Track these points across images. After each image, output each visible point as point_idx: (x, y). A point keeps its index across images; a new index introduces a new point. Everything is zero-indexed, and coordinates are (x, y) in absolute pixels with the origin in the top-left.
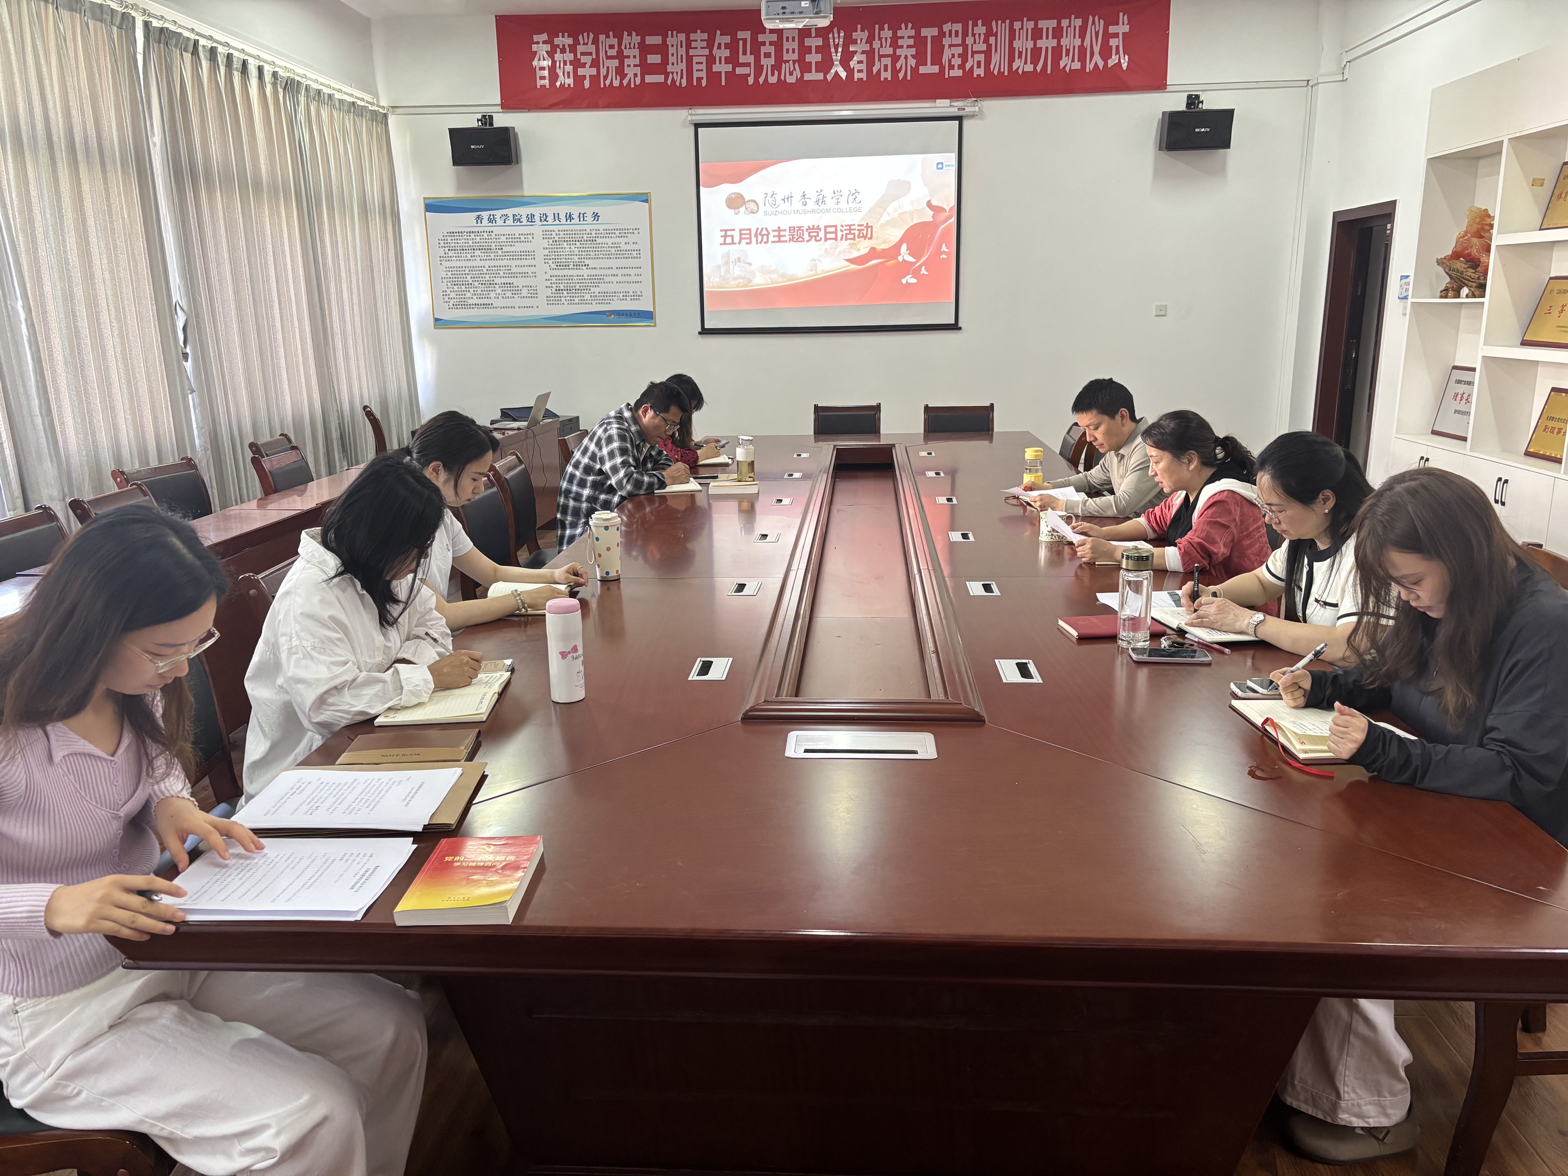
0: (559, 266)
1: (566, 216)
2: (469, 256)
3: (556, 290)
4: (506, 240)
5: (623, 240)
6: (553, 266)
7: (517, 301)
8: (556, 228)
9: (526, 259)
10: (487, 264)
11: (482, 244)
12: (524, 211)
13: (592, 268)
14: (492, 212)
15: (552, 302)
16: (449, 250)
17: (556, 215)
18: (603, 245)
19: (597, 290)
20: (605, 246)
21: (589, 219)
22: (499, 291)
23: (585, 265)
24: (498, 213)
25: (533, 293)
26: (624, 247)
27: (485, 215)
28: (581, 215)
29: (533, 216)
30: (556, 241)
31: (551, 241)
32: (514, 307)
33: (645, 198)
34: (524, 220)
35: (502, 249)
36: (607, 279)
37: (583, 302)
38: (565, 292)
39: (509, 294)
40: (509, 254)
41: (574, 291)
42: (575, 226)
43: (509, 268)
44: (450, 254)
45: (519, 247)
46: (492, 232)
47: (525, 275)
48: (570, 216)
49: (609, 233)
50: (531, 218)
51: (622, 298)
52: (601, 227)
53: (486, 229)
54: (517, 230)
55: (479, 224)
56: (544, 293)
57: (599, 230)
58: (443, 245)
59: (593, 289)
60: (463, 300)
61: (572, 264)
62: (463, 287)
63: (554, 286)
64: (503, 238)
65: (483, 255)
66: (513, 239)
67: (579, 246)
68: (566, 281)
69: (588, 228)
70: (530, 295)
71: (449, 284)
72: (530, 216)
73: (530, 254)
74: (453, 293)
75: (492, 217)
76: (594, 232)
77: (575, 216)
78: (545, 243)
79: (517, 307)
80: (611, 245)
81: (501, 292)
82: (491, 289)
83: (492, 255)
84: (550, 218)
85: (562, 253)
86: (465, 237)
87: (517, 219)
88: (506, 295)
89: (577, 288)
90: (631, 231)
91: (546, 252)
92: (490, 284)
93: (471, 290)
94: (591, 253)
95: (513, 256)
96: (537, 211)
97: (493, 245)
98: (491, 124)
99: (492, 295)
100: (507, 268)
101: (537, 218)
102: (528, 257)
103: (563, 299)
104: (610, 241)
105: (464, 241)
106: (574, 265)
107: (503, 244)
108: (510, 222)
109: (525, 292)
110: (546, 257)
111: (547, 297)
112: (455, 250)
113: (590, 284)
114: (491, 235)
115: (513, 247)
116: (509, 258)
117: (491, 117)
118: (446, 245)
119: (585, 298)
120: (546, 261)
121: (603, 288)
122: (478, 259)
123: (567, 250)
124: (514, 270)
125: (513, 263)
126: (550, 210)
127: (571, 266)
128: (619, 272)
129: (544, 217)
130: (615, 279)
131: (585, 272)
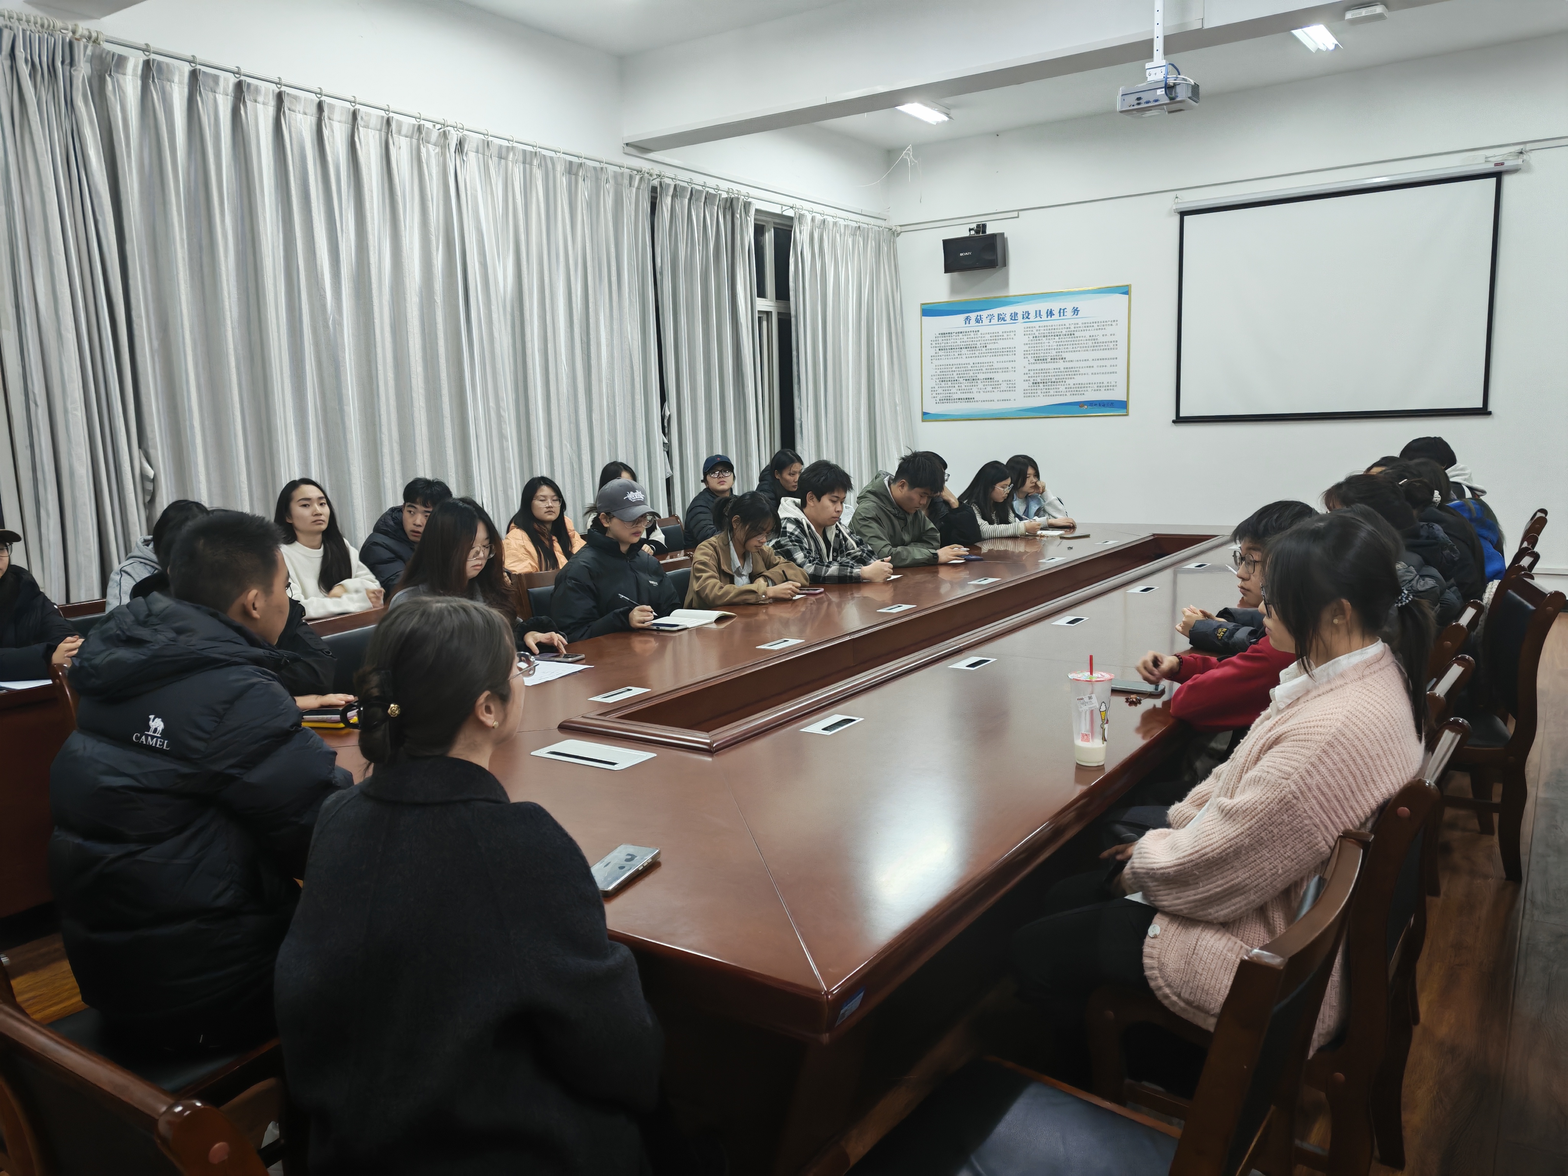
0: (1037, 360)
1: (1047, 313)
2: (956, 354)
3: (1033, 383)
4: (990, 338)
5: (1100, 333)
6: (1032, 361)
7: (997, 395)
8: (1036, 324)
9: (1007, 355)
10: (971, 361)
11: (968, 343)
12: (1007, 310)
13: (1069, 361)
14: (979, 313)
15: (1028, 395)
16: (940, 350)
17: (1038, 313)
18: (1081, 338)
19: (1071, 382)
20: (1083, 339)
21: (1069, 313)
22: (980, 385)
23: (1062, 359)
24: (984, 314)
25: (1012, 387)
26: (1101, 339)
27: (973, 316)
28: (1062, 311)
29: (1016, 314)
30: (1036, 337)
31: (1031, 337)
32: (993, 401)
33: (1125, 290)
34: (1008, 318)
35: (986, 347)
36: (1082, 371)
37: (1058, 393)
38: (1041, 385)
39: (989, 388)
40: (992, 351)
41: (1050, 383)
42: (1055, 322)
43: (991, 364)
44: (941, 353)
45: (1002, 344)
46: (978, 331)
47: (1006, 370)
48: (1051, 312)
49: (1087, 326)
50: (1014, 316)
51: (1096, 388)
52: (1080, 321)
53: (972, 329)
54: (1001, 328)
55: (968, 325)
56: (1022, 386)
57: (1077, 324)
58: (935, 345)
59: (1068, 381)
60: (949, 395)
61: (1050, 358)
62: (950, 383)
63: (1032, 379)
64: (988, 337)
65: (969, 352)
66: (996, 337)
67: (1058, 340)
68: (1043, 375)
69: (1067, 322)
70: (1008, 389)
71: (938, 381)
72: (1013, 315)
73: (1011, 351)
74: (940, 389)
75: (979, 317)
76: (1072, 327)
77: (1056, 312)
78: (1026, 339)
79: (996, 400)
80: (1088, 338)
81: (982, 387)
82: (973, 384)
83: (977, 353)
84: (1032, 316)
85: (1041, 348)
86: (954, 337)
87: (1001, 318)
88: (987, 390)
89: (1053, 380)
90: (1110, 323)
91: (1026, 348)
92: (974, 380)
93: (956, 386)
94: (1069, 346)
95: (995, 353)
96: (1019, 309)
97: (978, 343)
98: (984, 232)
99: (975, 389)
100: (990, 364)
101: (1020, 316)
102: (1009, 353)
103: (1039, 392)
104: (1087, 334)
105: (953, 341)
107: (987, 342)
108: (995, 321)
109: (1004, 386)
110: (1026, 352)
111: (1024, 390)
112: (944, 349)
113: (1066, 376)
114: (977, 334)
115: (996, 344)
116: (991, 354)
117: (984, 226)
118: (937, 345)
119: (1060, 390)
120: (1026, 356)
121: (1078, 379)
122: (964, 357)
123: (1046, 344)
124: (996, 365)
125: (994, 359)
126: (1031, 308)
127: (1049, 360)
128: (1095, 363)
129: (1026, 315)
130: (1090, 371)
131: (1061, 365)
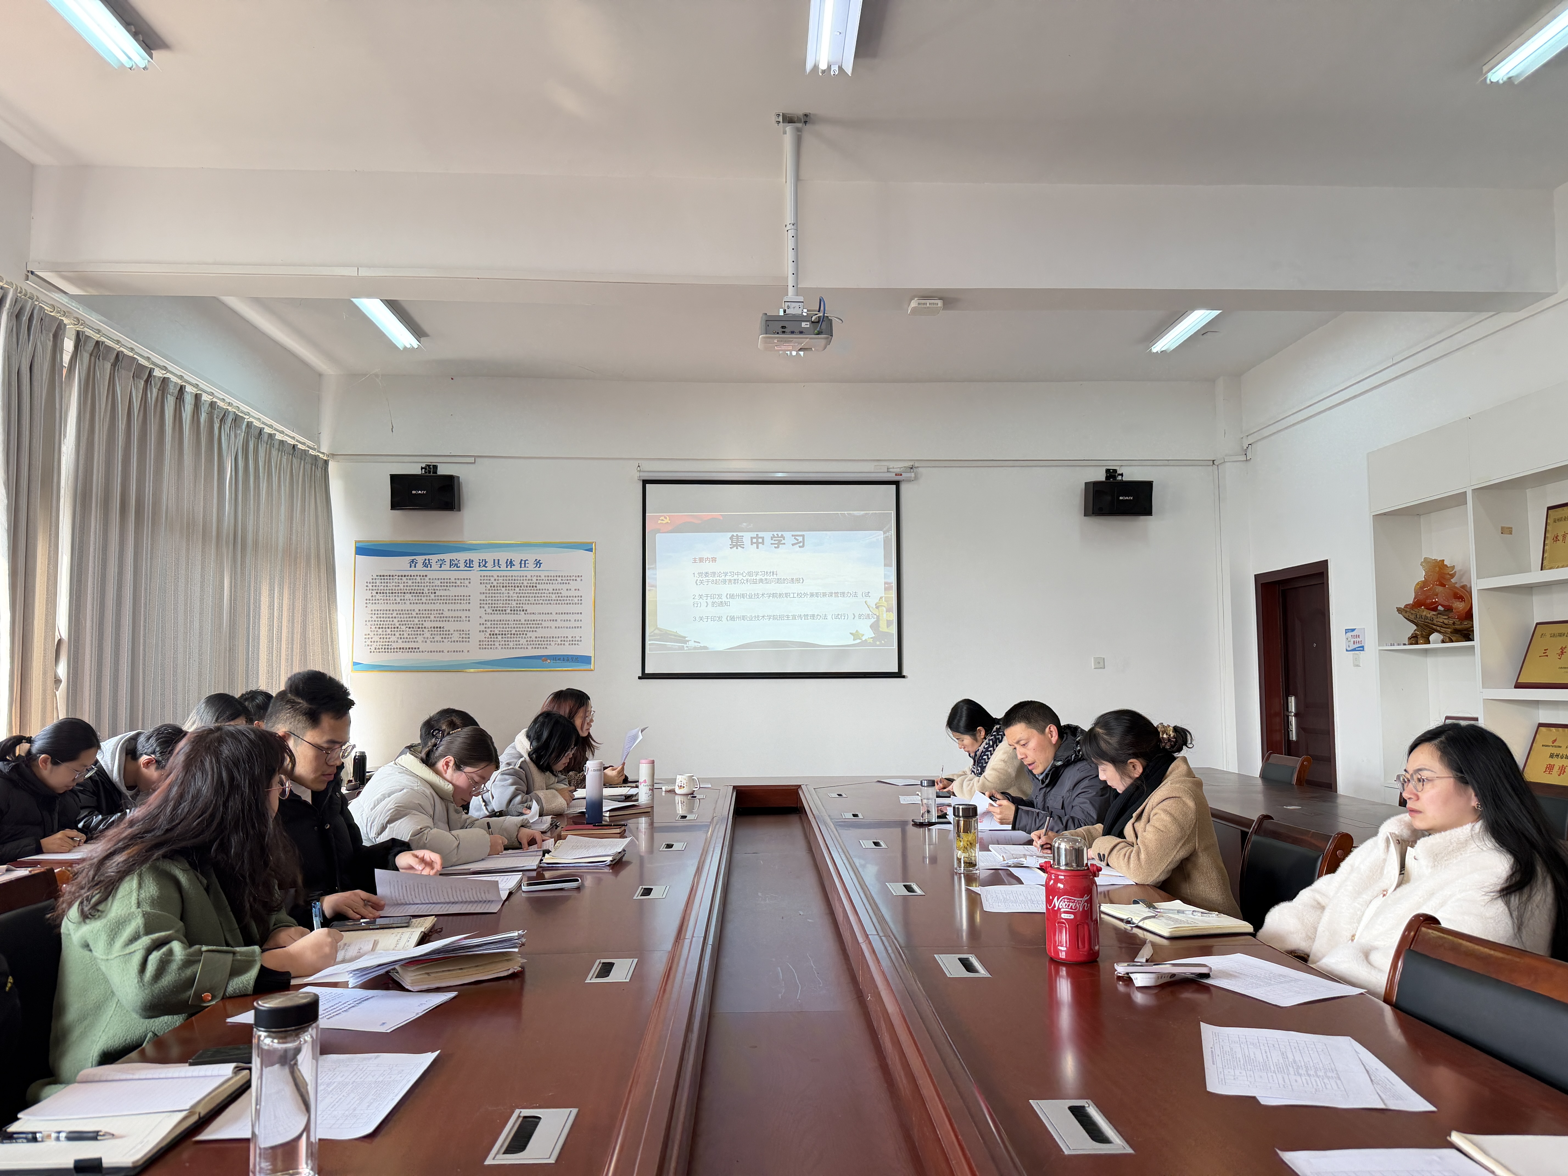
0: (495, 610)
1: (507, 562)
2: (398, 599)
3: (490, 634)
4: (440, 584)
5: (565, 587)
6: (489, 611)
7: (447, 646)
8: (495, 574)
9: (461, 603)
10: (416, 607)
11: (413, 588)
12: (462, 557)
13: (531, 614)
14: (427, 557)
15: (484, 646)
16: (377, 593)
17: (496, 561)
18: (544, 591)
19: (533, 635)
20: (546, 592)
21: (531, 565)
22: (427, 634)
23: (523, 610)
24: (434, 558)
25: (465, 636)
26: (565, 593)
27: (420, 559)
28: (523, 562)
29: (471, 561)
30: (494, 586)
31: (489, 586)
32: (443, 651)
33: (588, 548)
34: (462, 565)
35: (435, 593)
36: (545, 624)
37: (518, 646)
38: (500, 637)
39: (438, 638)
40: (442, 598)
41: (509, 636)
42: (516, 572)
43: (441, 612)
44: (378, 596)
45: (453, 591)
46: (426, 576)
47: (458, 619)
48: (511, 562)
49: (551, 579)
50: (469, 564)
51: (560, 643)
52: (543, 574)
53: (419, 573)
54: (453, 575)
55: (413, 568)
56: (476, 637)
57: (540, 576)
58: (371, 588)
59: (529, 634)
60: (387, 644)
61: (509, 609)
62: (389, 631)
63: (488, 630)
64: (438, 583)
65: (414, 598)
66: (447, 584)
67: (518, 591)
68: (501, 626)
69: (529, 574)
70: (461, 639)
71: (373, 627)
72: (468, 562)
73: (467, 599)
74: (376, 636)
75: (427, 561)
76: (534, 579)
77: (517, 563)
78: (482, 588)
79: (446, 651)
80: (551, 591)
81: (429, 636)
82: (419, 633)
83: (424, 599)
84: (490, 565)
85: (499, 598)
86: (396, 581)
87: (453, 564)
88: (435, 640)
89: (513, 633)
90: (574, 578)
91: (483, 597)
92: (419, 628)
93: (397, 634)
94: (530, 599)
95: (446, 600)
96: (475, 556)
97: (426, 589)
98: (436, 473)
99: (420, 639)
100: (439, 612)
101: (476, 564)
102: (462, 601)
103: (497, 644)
104: (550, 587)
105: (394, 584)
106: (511, 610)
107: (437, 588)
108: (446, 566)
109: (456, 636)
110: (482, 602)
111: (480, 641)
112: (383, 593)
113: (527, 629)
114: (424, 579)
115: (447, 591)
116: (442, 602)
117: (435, 467)
118: (374, 588)
119: (521, 643)
120: (482, 606)
121: (541, 632)
122: (408, 602)
123: (505, 595)
124: (446, 614)
125: (446, 607)
126: (489, 556)
127: (507, 612)
128: (559, 617)
129: (483, 563)
130: (553, 624)
131: (522, 617)
